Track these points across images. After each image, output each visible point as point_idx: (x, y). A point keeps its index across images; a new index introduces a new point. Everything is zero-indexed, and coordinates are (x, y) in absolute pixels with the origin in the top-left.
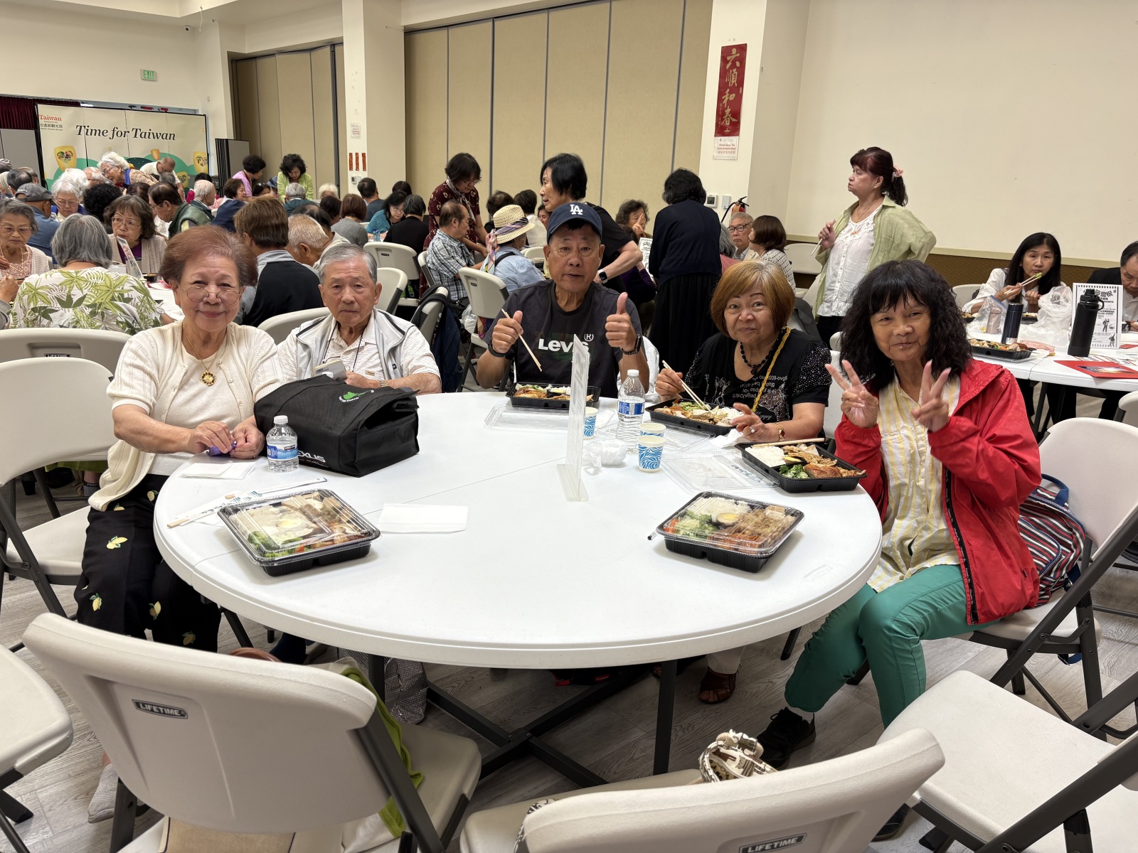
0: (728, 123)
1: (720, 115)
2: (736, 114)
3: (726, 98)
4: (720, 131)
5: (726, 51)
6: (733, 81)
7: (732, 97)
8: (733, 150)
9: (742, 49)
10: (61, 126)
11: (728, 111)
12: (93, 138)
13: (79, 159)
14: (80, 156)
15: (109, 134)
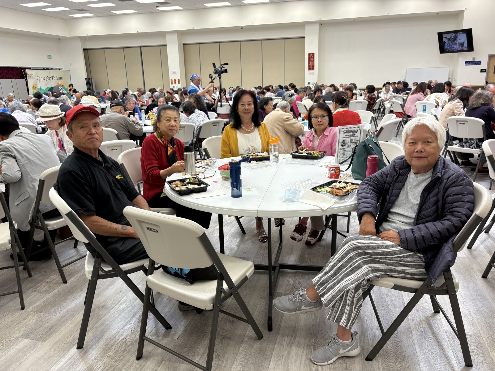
0: (311, 68)
1: (309, 66)
2: (313, 66)
3: (310, 63)
4: (310, 69)
5: (309, 54)
6: (312, 59)
7: (312, 63)
8: (313, 73)
9: (313, 54)
11: (311, 65)
12: (41, 81)
13: (38, 89)
14: (39, 87)
15: (46, 79)
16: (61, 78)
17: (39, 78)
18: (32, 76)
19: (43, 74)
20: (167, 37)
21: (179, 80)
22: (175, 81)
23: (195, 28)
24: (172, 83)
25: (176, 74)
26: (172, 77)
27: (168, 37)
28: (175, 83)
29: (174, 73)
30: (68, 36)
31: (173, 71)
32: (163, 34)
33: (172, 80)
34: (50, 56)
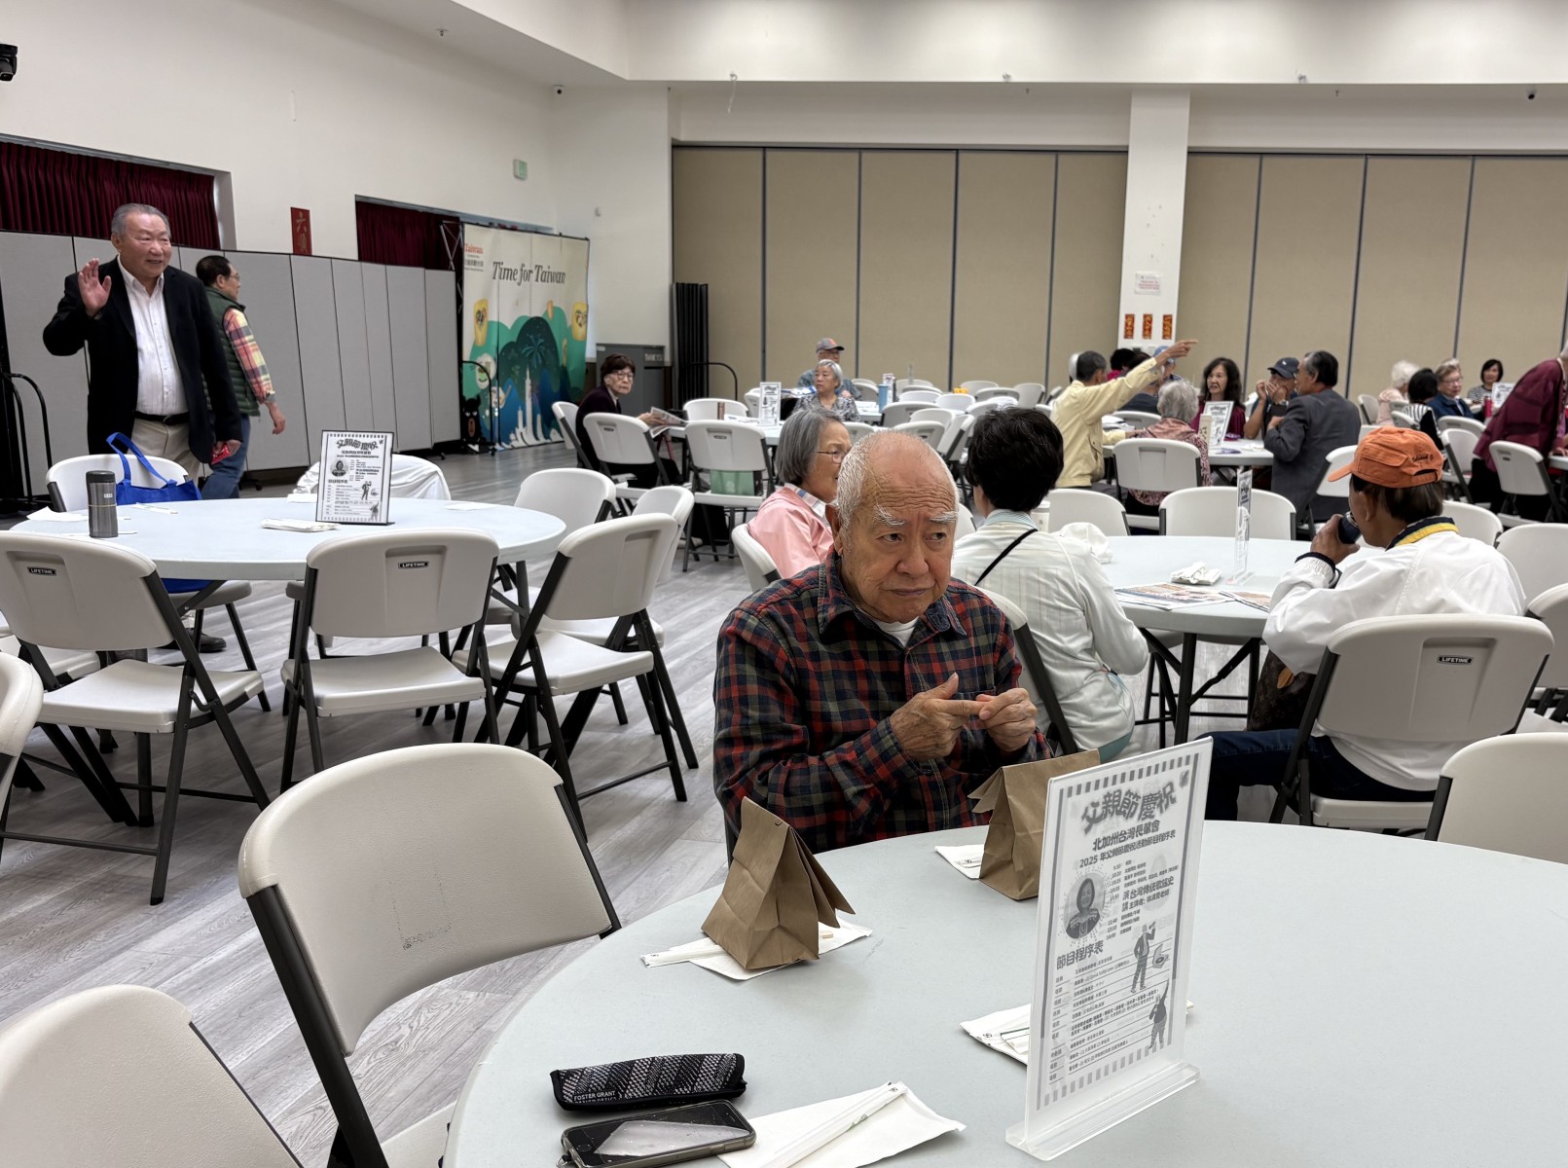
10: (482, 264)
12: (506, 283)
13: (490, 323)
14: (492, 317)
15: (518, 276)
16: (558, 278)
17: (498, 270)
18: (481, 258)
19: (513, 250)
20: (1133, 110)
21: (1167, 319)
22: (1148, 320)
23: (1312, 80)
24: (1129, 333)
25: (1157, 287)
26: (1133, 302)
27: (1141, 115)
28: (1147, 331)
29: (1149, 285)
30: (627, 77)
31: (1146, 273)
32: (1118, 98)
33: (1130, 318)
34: (523, 165)
